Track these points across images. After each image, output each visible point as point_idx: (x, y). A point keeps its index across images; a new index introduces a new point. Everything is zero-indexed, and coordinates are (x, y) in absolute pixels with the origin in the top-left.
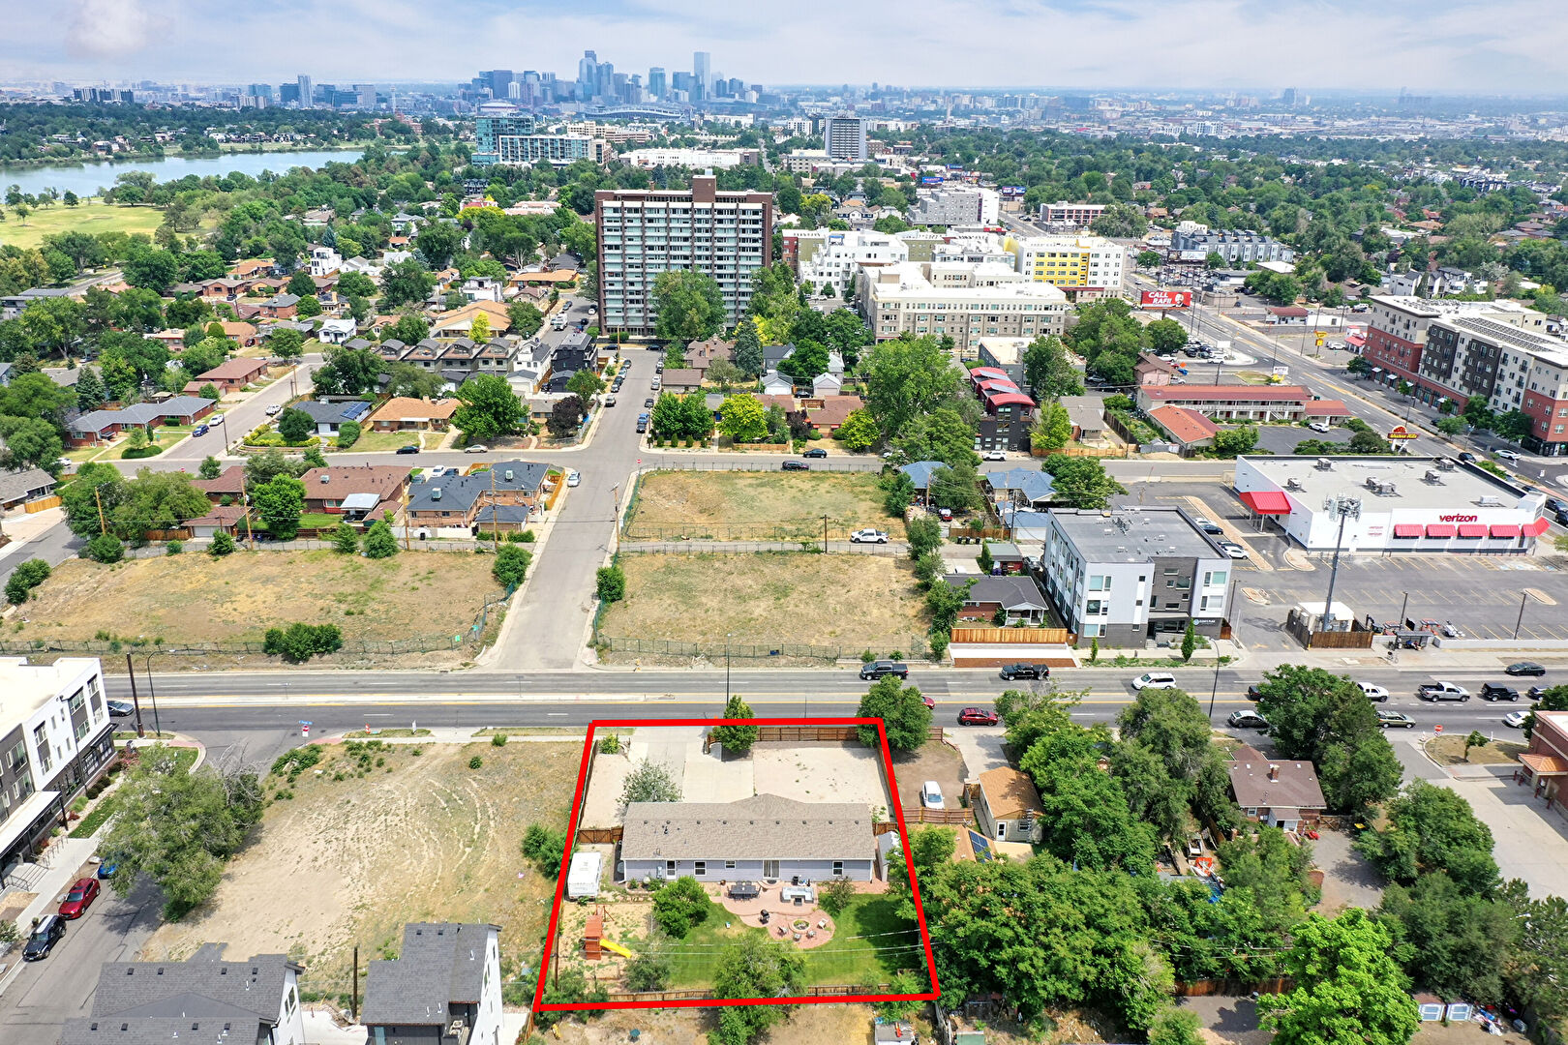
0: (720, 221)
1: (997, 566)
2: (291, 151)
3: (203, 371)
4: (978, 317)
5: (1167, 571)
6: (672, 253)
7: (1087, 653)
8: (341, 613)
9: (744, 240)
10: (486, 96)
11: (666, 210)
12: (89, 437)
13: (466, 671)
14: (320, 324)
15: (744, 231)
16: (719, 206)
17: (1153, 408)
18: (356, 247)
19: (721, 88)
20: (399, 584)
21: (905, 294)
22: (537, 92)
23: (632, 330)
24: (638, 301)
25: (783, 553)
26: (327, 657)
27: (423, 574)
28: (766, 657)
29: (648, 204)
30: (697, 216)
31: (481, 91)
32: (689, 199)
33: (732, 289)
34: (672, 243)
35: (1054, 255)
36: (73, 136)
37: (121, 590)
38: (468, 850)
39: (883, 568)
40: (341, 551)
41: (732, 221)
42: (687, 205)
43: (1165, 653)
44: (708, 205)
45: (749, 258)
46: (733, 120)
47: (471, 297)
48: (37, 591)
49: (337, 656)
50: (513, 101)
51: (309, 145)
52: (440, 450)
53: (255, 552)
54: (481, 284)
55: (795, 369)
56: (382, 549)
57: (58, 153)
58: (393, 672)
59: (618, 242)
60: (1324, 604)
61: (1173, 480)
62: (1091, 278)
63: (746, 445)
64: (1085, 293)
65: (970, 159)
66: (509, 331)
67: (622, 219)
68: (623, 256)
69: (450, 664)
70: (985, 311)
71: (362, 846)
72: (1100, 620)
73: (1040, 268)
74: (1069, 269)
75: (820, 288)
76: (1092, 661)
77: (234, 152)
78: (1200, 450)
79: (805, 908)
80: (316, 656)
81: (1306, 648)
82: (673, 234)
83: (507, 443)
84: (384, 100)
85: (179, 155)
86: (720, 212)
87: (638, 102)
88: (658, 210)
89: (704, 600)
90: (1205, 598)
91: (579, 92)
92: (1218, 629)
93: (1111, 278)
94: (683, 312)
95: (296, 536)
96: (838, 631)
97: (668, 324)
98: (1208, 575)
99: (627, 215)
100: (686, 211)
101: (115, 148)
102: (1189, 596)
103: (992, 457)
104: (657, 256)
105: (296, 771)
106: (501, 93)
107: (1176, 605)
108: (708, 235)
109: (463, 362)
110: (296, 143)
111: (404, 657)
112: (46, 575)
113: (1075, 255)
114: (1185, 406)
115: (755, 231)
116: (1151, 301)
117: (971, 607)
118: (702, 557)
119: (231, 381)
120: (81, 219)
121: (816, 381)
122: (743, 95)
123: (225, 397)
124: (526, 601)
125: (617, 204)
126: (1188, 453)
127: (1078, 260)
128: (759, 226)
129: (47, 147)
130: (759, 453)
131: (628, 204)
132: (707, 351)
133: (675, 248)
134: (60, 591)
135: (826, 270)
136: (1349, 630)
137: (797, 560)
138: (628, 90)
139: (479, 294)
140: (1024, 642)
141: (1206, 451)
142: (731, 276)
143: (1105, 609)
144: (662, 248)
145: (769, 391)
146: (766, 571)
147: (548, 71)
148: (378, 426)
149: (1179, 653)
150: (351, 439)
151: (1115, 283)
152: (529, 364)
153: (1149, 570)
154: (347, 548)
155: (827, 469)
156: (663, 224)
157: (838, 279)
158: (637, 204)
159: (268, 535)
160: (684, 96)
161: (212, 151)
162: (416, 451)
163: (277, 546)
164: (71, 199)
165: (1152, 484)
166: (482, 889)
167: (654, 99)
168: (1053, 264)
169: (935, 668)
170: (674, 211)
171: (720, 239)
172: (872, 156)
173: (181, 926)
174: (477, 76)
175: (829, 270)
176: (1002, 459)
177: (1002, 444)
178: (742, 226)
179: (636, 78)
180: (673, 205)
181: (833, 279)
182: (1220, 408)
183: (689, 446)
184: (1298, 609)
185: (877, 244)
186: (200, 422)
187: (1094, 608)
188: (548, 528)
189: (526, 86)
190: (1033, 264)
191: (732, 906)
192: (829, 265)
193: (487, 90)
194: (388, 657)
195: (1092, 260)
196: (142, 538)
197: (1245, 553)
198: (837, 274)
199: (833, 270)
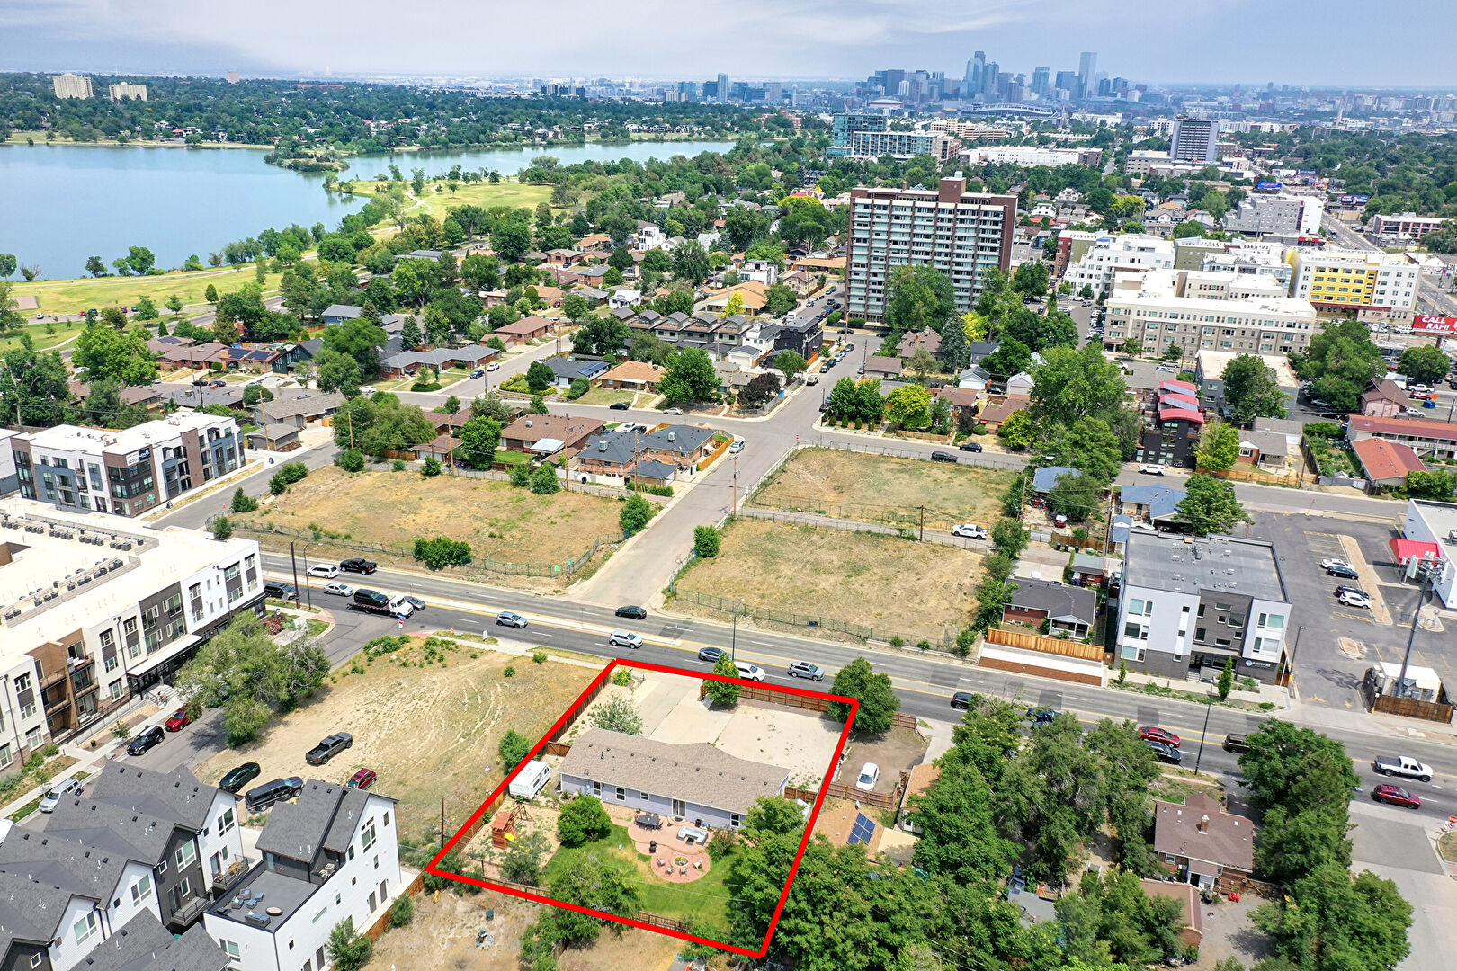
0: (962, 221)
1: (1077, 576)
2: (686, 140)
3: (502, 325)
4: (1212, 330)
5: (1219, 605)
6: (915, 248)
7: (1116, 674)
8: (487, 534)
9: (983, 240)
10: (878, 93)
11: (913, 209)
12: (396, 371)
13: (556, 597)
14: (613, 293)
15: (984, 231)
16: (961, 206)
17: (1359, 438)
18: (680, 227)
19: (1104, 87)
20: (544, 518)
21: (1141, 301)
22: (925, 90)
23: (871, 317)
24: (880, 291)
25: (879, 535)
26: (457, 568)
27: (568, 512)
28: (805, 626)
29: (896, 202)
30: (940, 215)
31: (874, 88)
32: (936, 199)
33: (968, 285)
34: (915, 240)
35: (1336, 270)
36: (523, 125)
37: (346, 494)
38: (462, 740)
39: (967, 563)
40: (516, 484)
41: (973, 221)
42: (933, 205)
43: (1204, 689)
44: (951, 206)
45: (986, 257)
46: (1099, 118)
47: (747, 278)
48: (293, 487)
49: (465, 568)
50: (901, 98)
51: (703, 136)
52: (645, 409)
53: (454, 477)
54: (758, 266)
55: (995, 366)
56: (546, 486)
57: (506, 139)
58: (500, 588)
59: (866, 236)
60: (1400, 667)
61: (1336, 516)
62: (1376, 296)
63: (909, 433)
64: (1369, 313)
65: (1331, 164)
66: (765, 309)
67: (872, 215)
68: (870, 249)
69: (544, 589)
70: (1220, 324)
71: (389, 720)
72: (1138, 644)
73: (1318, 283)
74: (1352, 285)
75: (1079, 289)
76: (1119, 683)
77: (640, 141)
78: (1389, 489)
79: (695, 848)
80: (449, 566)
81: (1370, 711)
82: (916, 231)
83: (701, 409)
84: (788, 96)
85: (597, 142)
86: (963, 212)
87: (1019, 100)
88: (904, 208)
89: (782, 567)
90: (1258, 640)
91: (963, 90)
92: (1274, 675)
93: (1400, 299)
94: (912, 304)
95: (490, 468)
96: (886, 613)
97: (897, 313)
98: (1263, 616)
99: (877, 212)
100: (930, 210)
101: (551, 135)
102: (1242, 635)
103: (1149, 470)
104: (900, 251)
105: (378, 654)
106: (892, 91)
107: (1228, 643)
108: (950, 233)
109: (702, 335)
110: (692, 133)
111: (513, 577)
112: (304, 475)
113: (1362, 272)
114: (1396, 441)
115: (995, 232)
116: (1425, 325)
117: (1020, 612)
118: (806, 530)
119: (520, 335)
120: (496, 194)
121: (1011, 379)
122: (1125, 94)
123: (511, 348)
124: (636, 546)
125: (868, 201)
126: (1373, 490)
127: (1364, 277)
128: (999, 227)
129: (502, 132)
130: (920, 442)
131: (878, 202)
132: (917, 342)
133: (917, 244)
134: (308, 488)
135: (1087, 272)
136: (1434, 700)
137: (890, 544)
138: (1010, 89)
139: (755, 275)
140: (1060, 653)
141: (1396, 491)
142: (968, 273)
143: (1145, 634)
144: (906, 243)
145: (963, 384)
146: (855, 549)
147: (938, 70)
148: (605, 383)
149: (1216, 691)
150: (579, 392)
151: (1405, 303)
152: (755, 341)
153: (1194, 603)
154: (520, 482)
155: (971, 463)
156: (908, 221)
157: (1099, 282)
158: (886, 202)
159: (469, 465)
160: (1065, 95)
161: (624, 139)
162: (625, 408)
163: (471, 474)
164: (495, 178)
165: (1310, 518)
166: (451, 773)
167: (1035, 97)
168: (1334, 280)
169: (957, 663)
170: (920, 209)
171: (960, 238)
172: (1219, 159)
173: (235, 753)
174: (873, 75)
175: (1091, 272)
176: (1160, 474)
177: (1166, 459)
178: (982, 226)
179: (1021, 76)
180: (918, 204)
181: (1093, 281)
182: (1439, 446)
183: (857, 428)
184: (1377, 668)
185: (1142, 249)
186: (482, 367)
187: (1133, 631)
188: (690, 487)
189: (915, 84)
190: (1311, 279)
191: (634, 832)
192: (1091, 267)
193: (880, 88)
194: (501, 576)
195: (1380, 278)
196: (382, 456)
197: (1367, 602)
198: (1098, 277)
199: (1095, 272)
